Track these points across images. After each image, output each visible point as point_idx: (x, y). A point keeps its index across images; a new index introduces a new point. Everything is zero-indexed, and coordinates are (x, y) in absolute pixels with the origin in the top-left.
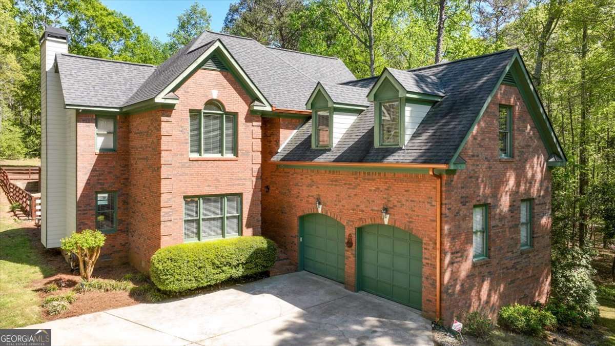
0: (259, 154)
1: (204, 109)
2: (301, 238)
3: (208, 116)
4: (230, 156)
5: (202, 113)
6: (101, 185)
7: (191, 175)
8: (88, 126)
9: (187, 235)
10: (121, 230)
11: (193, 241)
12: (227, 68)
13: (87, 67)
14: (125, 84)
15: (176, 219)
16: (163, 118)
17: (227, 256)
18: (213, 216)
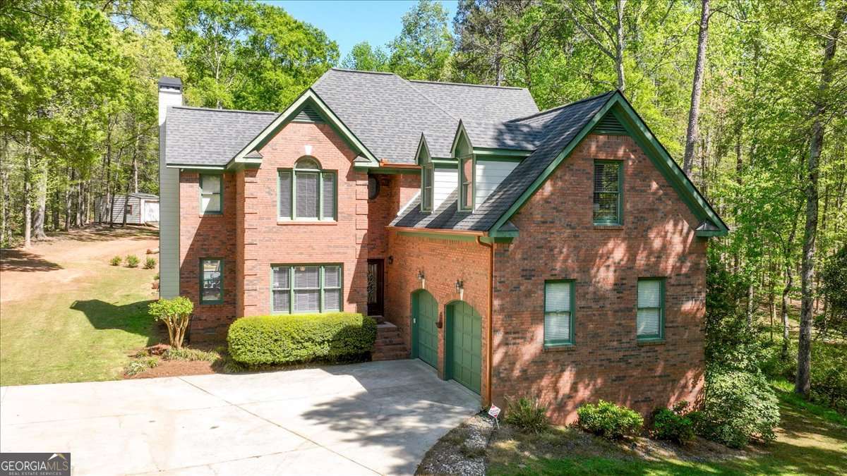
0: (366, 218)
1: (297, 168)
2: (414, 320)
3: (301, 175)
4: (331, 220)
5: (294, 172)
6: (206, 251)
7: (280, 240)
8: (192, 187)
9: (276, 307)
10: (227, 302)
11: (285, 313)
12: (325, 120)
13: (197, 120)
14: (236, 138)
15: (263, 289)
16: (247, 179)
17: (309, 331)
18: (307, 288)
